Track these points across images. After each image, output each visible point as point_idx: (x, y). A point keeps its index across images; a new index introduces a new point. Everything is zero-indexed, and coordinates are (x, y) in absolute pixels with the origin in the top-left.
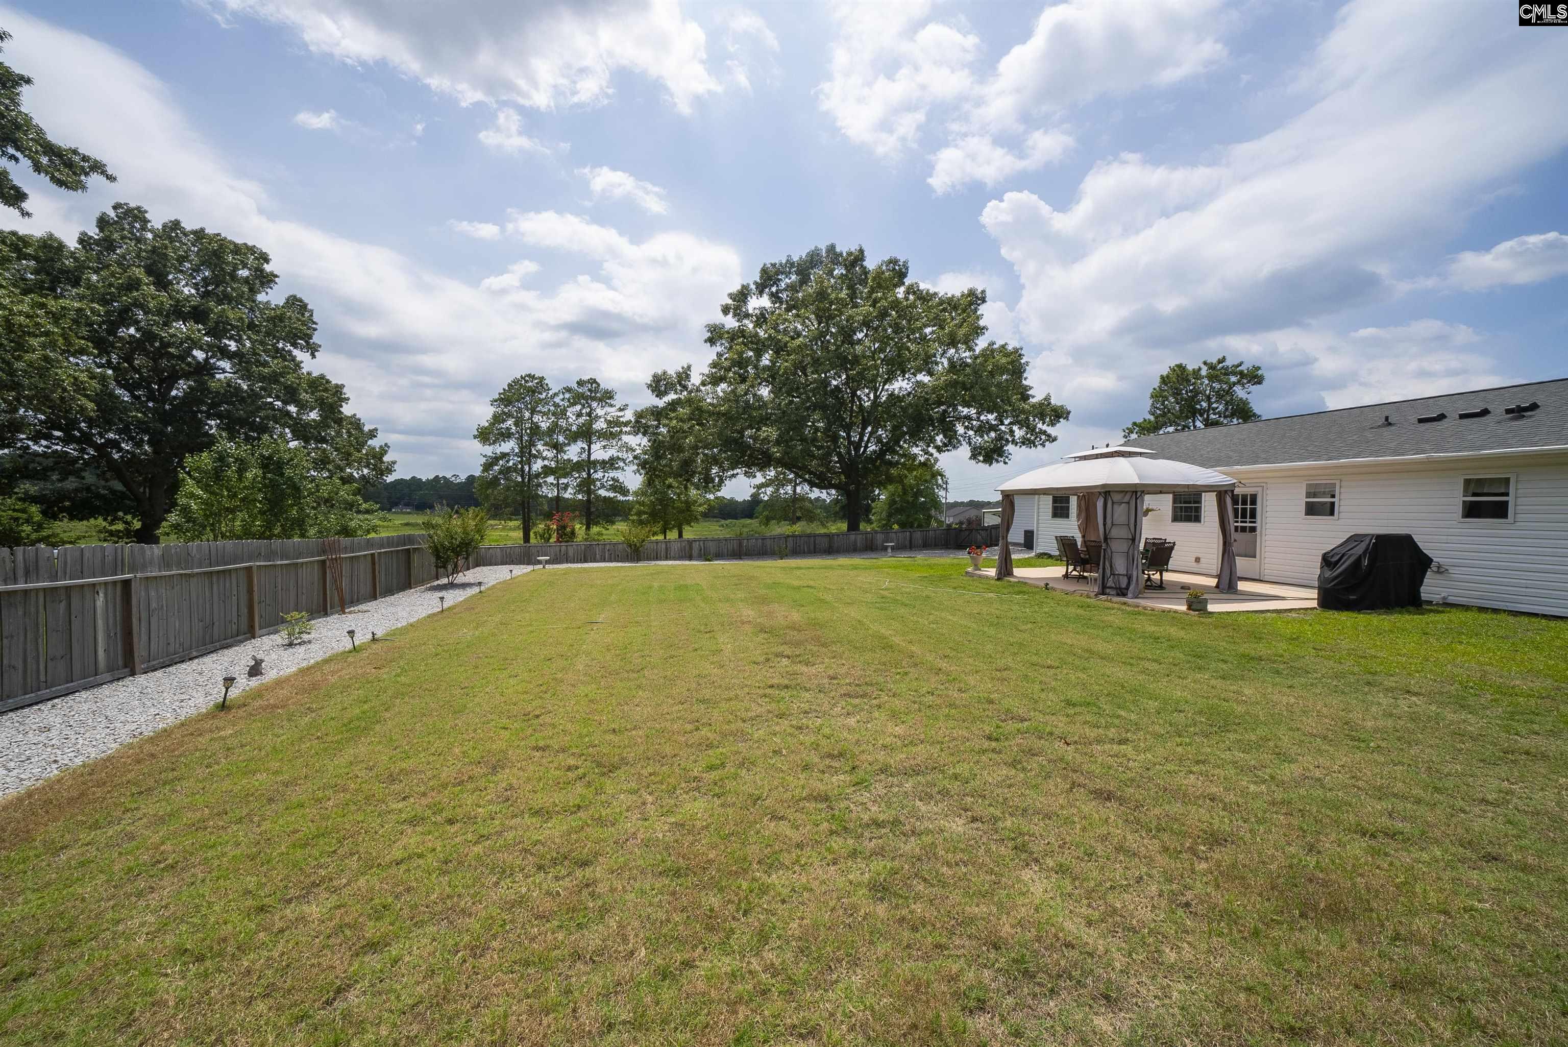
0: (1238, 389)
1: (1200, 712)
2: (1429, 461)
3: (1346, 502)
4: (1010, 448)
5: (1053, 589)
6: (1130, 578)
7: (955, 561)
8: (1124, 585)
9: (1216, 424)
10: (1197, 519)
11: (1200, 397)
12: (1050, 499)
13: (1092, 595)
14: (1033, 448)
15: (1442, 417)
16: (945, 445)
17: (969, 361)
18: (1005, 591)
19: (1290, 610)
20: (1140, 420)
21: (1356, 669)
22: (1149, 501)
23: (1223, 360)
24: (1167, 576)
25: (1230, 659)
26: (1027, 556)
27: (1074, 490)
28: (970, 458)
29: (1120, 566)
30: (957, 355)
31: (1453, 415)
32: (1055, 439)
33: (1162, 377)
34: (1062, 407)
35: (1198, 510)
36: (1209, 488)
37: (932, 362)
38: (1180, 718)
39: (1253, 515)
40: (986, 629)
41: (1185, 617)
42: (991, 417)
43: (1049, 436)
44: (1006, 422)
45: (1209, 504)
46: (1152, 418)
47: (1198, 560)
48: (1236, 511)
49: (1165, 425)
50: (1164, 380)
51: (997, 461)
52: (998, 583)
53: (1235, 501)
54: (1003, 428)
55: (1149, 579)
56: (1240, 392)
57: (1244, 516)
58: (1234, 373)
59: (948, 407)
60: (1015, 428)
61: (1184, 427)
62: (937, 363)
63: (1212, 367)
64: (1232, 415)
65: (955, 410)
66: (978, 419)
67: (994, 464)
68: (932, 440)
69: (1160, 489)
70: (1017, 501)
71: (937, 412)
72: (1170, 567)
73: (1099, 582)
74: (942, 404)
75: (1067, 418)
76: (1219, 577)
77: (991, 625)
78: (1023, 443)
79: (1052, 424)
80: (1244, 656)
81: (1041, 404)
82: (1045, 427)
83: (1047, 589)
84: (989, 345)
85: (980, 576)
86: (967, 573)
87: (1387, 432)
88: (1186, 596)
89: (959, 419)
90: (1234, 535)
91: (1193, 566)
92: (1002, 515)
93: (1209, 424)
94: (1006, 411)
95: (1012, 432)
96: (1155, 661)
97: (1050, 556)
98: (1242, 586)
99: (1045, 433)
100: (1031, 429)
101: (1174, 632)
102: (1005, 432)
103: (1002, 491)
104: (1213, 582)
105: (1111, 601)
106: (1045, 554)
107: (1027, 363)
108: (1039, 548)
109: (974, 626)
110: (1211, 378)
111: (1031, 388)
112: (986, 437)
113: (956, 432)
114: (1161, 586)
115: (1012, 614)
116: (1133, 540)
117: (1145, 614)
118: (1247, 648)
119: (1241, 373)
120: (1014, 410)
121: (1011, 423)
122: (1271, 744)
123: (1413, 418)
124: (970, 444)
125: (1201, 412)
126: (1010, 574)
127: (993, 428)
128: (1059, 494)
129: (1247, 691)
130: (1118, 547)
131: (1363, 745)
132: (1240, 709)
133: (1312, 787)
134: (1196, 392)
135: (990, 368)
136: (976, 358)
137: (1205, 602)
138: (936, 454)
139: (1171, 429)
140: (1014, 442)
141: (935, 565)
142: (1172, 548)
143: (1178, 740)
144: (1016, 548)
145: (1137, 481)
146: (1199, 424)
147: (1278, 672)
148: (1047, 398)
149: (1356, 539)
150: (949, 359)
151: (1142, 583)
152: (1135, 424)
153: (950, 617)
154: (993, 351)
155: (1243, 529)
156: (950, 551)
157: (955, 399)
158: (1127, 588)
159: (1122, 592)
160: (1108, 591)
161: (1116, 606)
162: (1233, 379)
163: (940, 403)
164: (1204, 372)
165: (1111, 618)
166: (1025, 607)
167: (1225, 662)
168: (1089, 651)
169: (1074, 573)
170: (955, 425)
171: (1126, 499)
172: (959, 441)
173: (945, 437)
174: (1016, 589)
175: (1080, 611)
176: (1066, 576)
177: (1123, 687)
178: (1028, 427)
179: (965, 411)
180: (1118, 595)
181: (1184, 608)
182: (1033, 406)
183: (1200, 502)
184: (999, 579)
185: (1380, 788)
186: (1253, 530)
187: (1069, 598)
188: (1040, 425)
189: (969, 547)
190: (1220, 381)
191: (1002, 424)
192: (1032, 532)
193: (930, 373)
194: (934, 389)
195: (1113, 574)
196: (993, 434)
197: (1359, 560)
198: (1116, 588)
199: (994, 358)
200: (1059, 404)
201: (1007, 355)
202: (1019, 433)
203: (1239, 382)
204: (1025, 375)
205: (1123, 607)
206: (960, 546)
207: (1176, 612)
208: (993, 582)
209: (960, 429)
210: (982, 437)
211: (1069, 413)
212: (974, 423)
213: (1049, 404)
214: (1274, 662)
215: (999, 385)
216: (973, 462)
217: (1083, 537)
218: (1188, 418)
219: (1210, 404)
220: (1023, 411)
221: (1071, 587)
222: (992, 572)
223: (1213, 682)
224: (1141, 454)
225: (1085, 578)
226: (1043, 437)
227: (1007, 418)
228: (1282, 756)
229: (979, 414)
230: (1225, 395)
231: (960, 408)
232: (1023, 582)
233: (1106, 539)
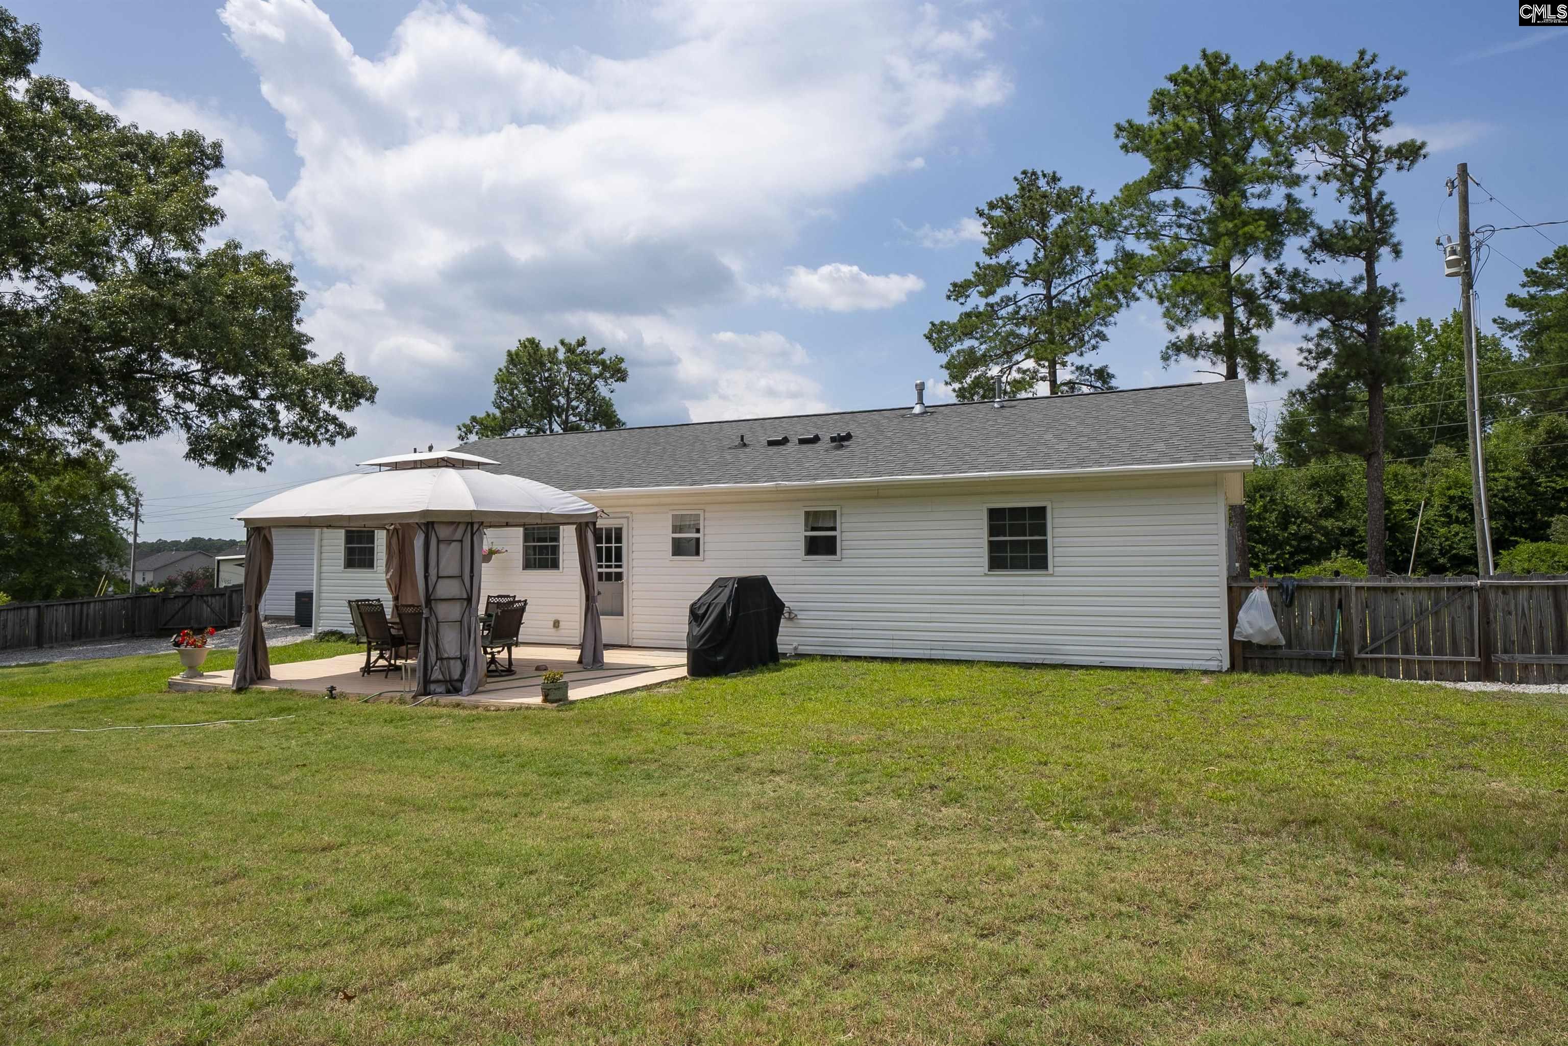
0: (599, 383)
1: (557, 867)
2: (777, 491)
3: (710, 538)
4: (270, 441)
5: (343, 696)
6: (464, 662)
7: (148, 663)
8: (456, 675)
9: (576, 429)
10: (555, 565)
11: (557, 389)
12: (342, 533)
13: (409, 697)
14: (313, 446)
15: (785, 441)
16: (131, 426)
17: (184, 267)
18: (252, 712)
19: (660, 684)
20: (481, 415)
21: (726, 754)
22: (490, 538)
23: (582, 342)
24: (519, 653)
25: (595, 769)
26: (299, 639)
27: (381, 520)
28: (187, 456)
29: (450, 642)
30: (157, 252)
31: (794, 440)
32: (351, 433)
33: (509, 354)
34: (363, 378)
35: (555, 550)
36: (568, 519)
37: (98, 255)
38: (530, 885)
39: (619, 558)
40: (202, 799)
41: (541, 714)
42: (233, 382)
43: (341, 426)
44: (264, 394)
45: (568, 538)
46: (497, 413)
47: (556, 624)
48: (599, 550)
49: (513, 425)
50: (513, 358)
51: (245, 465)
52: (238, 697)
53: (598, 539)
54: (256, 404)
55: (493, 660)
56: (602, 388)
57: (609, 559)
58: (596, 363)
59: (140, 351)
60: (280, 407)
61: (540, 430)
62: (111, 259)
63: (570, 350)
64: (595, 419)
65: (155, 357)
66: (206, 382)
67: (239, 471)
68: (100, 414)
69: (505, 520)
70: (279, 540)
71: (112, 358)
72: (521, 638)
73: (419, 674)
74: (126, 342)
75: (371, 399)
76: (582, 646)
77: (217, 785)
78: (295, 435)
79: (347, 406)
80: (611, 760)
81: (326, 370)
82: (334, 411)
83: (332, 697)
84: (228, 246)
85: (201, 689)
86: (171, 685)
87: (742, 454)
88: (541, 680)
89: (163, 377)
90: (599, 586)
91: (550, 634)
92: (247, 564)
93: (569, 428)
94: (263, 375)
95: (273, 414)
96: (498, 794)
97: (342, 636)
98: (610, 657)
99: (334, 420)
100: (310, 411)
101: (527, 740)
102: (259, 412)
103: (247, 521)
104: (573, 655)
105: (437, 705)
106: (333, 633)
107: (302, 295)
108: (322, 624)
109: (179, 798)
110: (572, 365)
111: (310, 340)
112: (221, 419)
113: (156, 402)
114: (509, 670)
115: (262, 756)
116: (469, 600)
117: (487, 718)
118: (618, 747)
119: (603, 363)
120: (275, 374)
121: (271, 397)
122: (643, 889)
123: (764, 440)
124: (189, 428)
125: (559, 411)
126: (262, 675)
127: (234, 402)
128: (355, 526)
129: (614, 815)
130: (449, 612)
131: (736, 857)
132: (606, 845)
133: (689, 939)
134: (552, 383)
135: (228, 289)
136: (201, 265)
137: (565, 687)
138: (110, 444)
139: (522, 432)
140: (278, 432)
141: (95, 676)
142: (523, 609)
143: (528, 924)
144: (281, 626)
145: (471, 506)
146: (556, 428)
147: (649, 776)
148: (339, 361)
149: (720, 583)
150: (141, 258)
151: (482, 668)
152: (474, 419)
153: (121, 789)
154: (235, 260)
155: (609, 577)
156: (143, 642)
157: (155, 338)
158: (461, 680)
159: (453, 687)
160: (432, 687)
161: (445, 711)
162: (595, 370)
163: (118, 341)
164: (561, 355)
165: (436, 734)
166: (288, 738)
167: (588, 774)
168: (400, 801)
169: (382, 662)
170: (154, 389)
171: (458, 535)
172: (164, 421)
173: (130, 409)
174: (274, 705)
175: (389, 730)
176: (367, 669)
177: (449, 853)
178: (304, 407)
179: (178, 364)
180: (448, 692)
181: (538, 700)
182: (313, 371)
183: (556, 539)
184: (240, 690)
185: (752, 914)
186: (619, 576)
187: (370, 708)
188: (325, 407)
189: (178, 631)
190: (581, 371)
191: (255, 396)
192: (309, 595)
193: (95, 275)
194: (104, 310)
195: (440, 658)
196: (235, 414)
197: (723, 611)
198: (444, 682)
199: (237, 272)
200: (358, 374)
201: (264, 271)
202: (286, 416)
203: (600, 375)
204: (299, 315)
205: (456, 712)
206: (161, 632)
207: (528, 708)
208: (227, 697)
209: (167, 399)
210: (213, 415)
211: (374, 390)
212: (198, 388)
213: (342, 371)
214: (645, 761)
215: (247, 324)
216: (193, 464)
217: (396, 599)
218: (543, 417)
219: (569, 401)
220: (294, 378)
221: (373, 688)
222: (226, 678)
223: (575, 811)
224: (478, 465)
225: (398, 668)
226: (331, 427)
227: (263, 387)
228: (658, 905)
229: (207, 373)
230: (586, 390)
231: (165, 356)
232: (289, 691)
233: (428, 601)
